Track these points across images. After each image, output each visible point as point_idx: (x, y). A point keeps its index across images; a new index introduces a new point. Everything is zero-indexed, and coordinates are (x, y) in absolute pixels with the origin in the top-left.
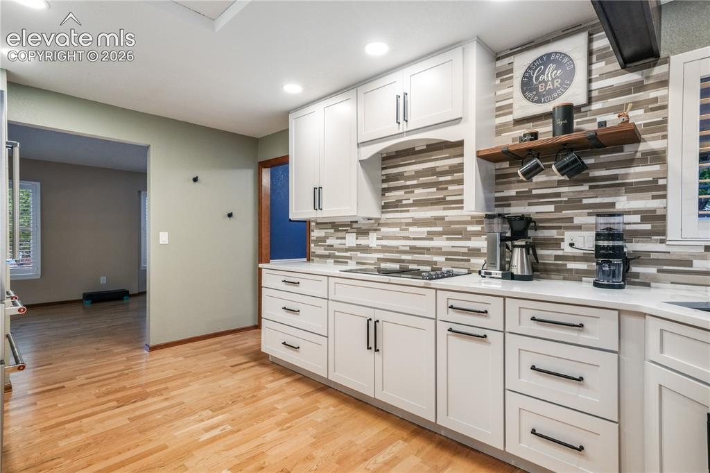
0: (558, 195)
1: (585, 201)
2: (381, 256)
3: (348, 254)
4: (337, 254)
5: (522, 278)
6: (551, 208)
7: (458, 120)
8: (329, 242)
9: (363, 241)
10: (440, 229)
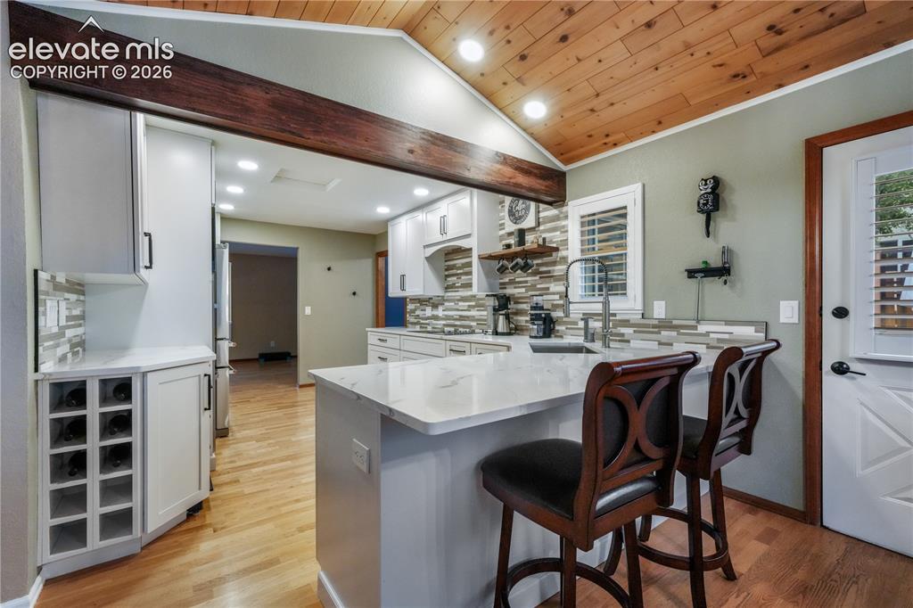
0: (526, 282)
1: (539, 286)
2: (444, 322)
3: (427, 322)
4: (422, 321)
5: (503, 334)
6: (523, 290)
7: (468, 236)
8: (417, 313)
9: (435, 313)
10: (473, 303)
